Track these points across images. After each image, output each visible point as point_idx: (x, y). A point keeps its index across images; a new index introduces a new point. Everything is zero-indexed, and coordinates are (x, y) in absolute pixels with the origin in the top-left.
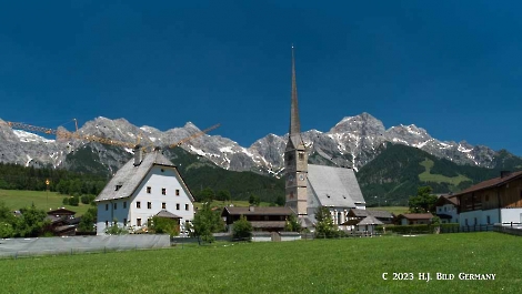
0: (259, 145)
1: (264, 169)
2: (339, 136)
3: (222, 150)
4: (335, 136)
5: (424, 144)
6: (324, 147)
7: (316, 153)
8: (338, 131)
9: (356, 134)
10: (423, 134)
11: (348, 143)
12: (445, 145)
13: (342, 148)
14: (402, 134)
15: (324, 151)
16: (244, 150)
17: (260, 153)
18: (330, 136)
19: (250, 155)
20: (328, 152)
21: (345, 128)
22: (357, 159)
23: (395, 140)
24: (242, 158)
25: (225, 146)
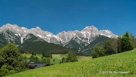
0: (59, 34)
1: (60, 42)
2: (84, 32)
3: (48, 36)
4: (83, 33)
5: (111, 36)
6: (79, 36)
7: (77, 38)
8: (84, 31)
9: (89, 32)
10: (111, 33)
11: (87, 35)
12: (117, 36)
13: (85, 36)
14: (104, 32)
15: (79, 37)
16: (55, 36)
17: (60, 37)
18: (82, 32)
19: (56, 37)
21: (86, 30)
22: (90, 40)
23: (102, 34)
24: (54, 39)
25: (48, 34)
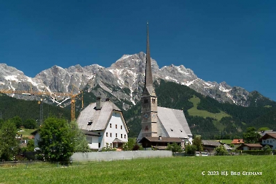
0: (44, 75)
1: (48, 98)
2: (119, 71)
3: (7, 78)
4: (116, 72)
5: (191, 83)
6: (105, 81)
7: (98, 86)
8: (118, 66)
9: (133, 71)
10: (191, 74)
11: (127, 78)
12: (209, 85)
13: (121, 82)
14: (173, 72)
15: (105, 84)
16: (30, 80)
17: (45, 83)
18: (111, 71)
19: (35, 84)
20: (108, 86)
21: (124, 64)
22: (135, 93)
23: (167, 78)
24: (27, 87)
25: (10, 74)
